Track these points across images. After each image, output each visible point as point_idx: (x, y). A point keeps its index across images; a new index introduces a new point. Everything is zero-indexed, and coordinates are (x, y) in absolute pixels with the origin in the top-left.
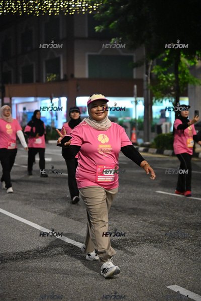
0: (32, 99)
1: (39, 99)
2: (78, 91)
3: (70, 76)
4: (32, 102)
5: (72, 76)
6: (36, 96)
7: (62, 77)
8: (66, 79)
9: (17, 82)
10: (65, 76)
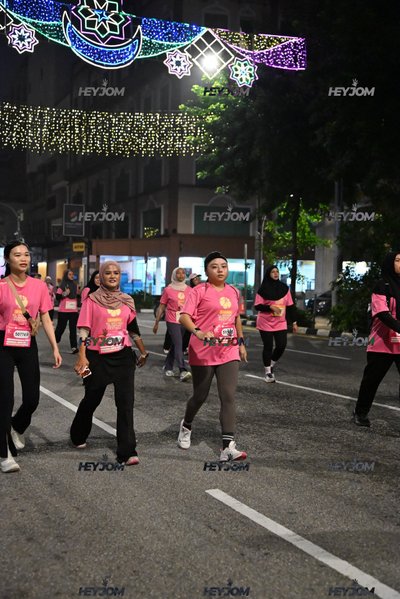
0: (126, 258)
1: (133, 258)
2: (181, 249)
3: (171, 232)
4: (126, 262)
5: (175, 231)
6: (130, 254)
7: (162, 232)
8: (167, 235)
9: (109, 237)
10: (166, 230)
